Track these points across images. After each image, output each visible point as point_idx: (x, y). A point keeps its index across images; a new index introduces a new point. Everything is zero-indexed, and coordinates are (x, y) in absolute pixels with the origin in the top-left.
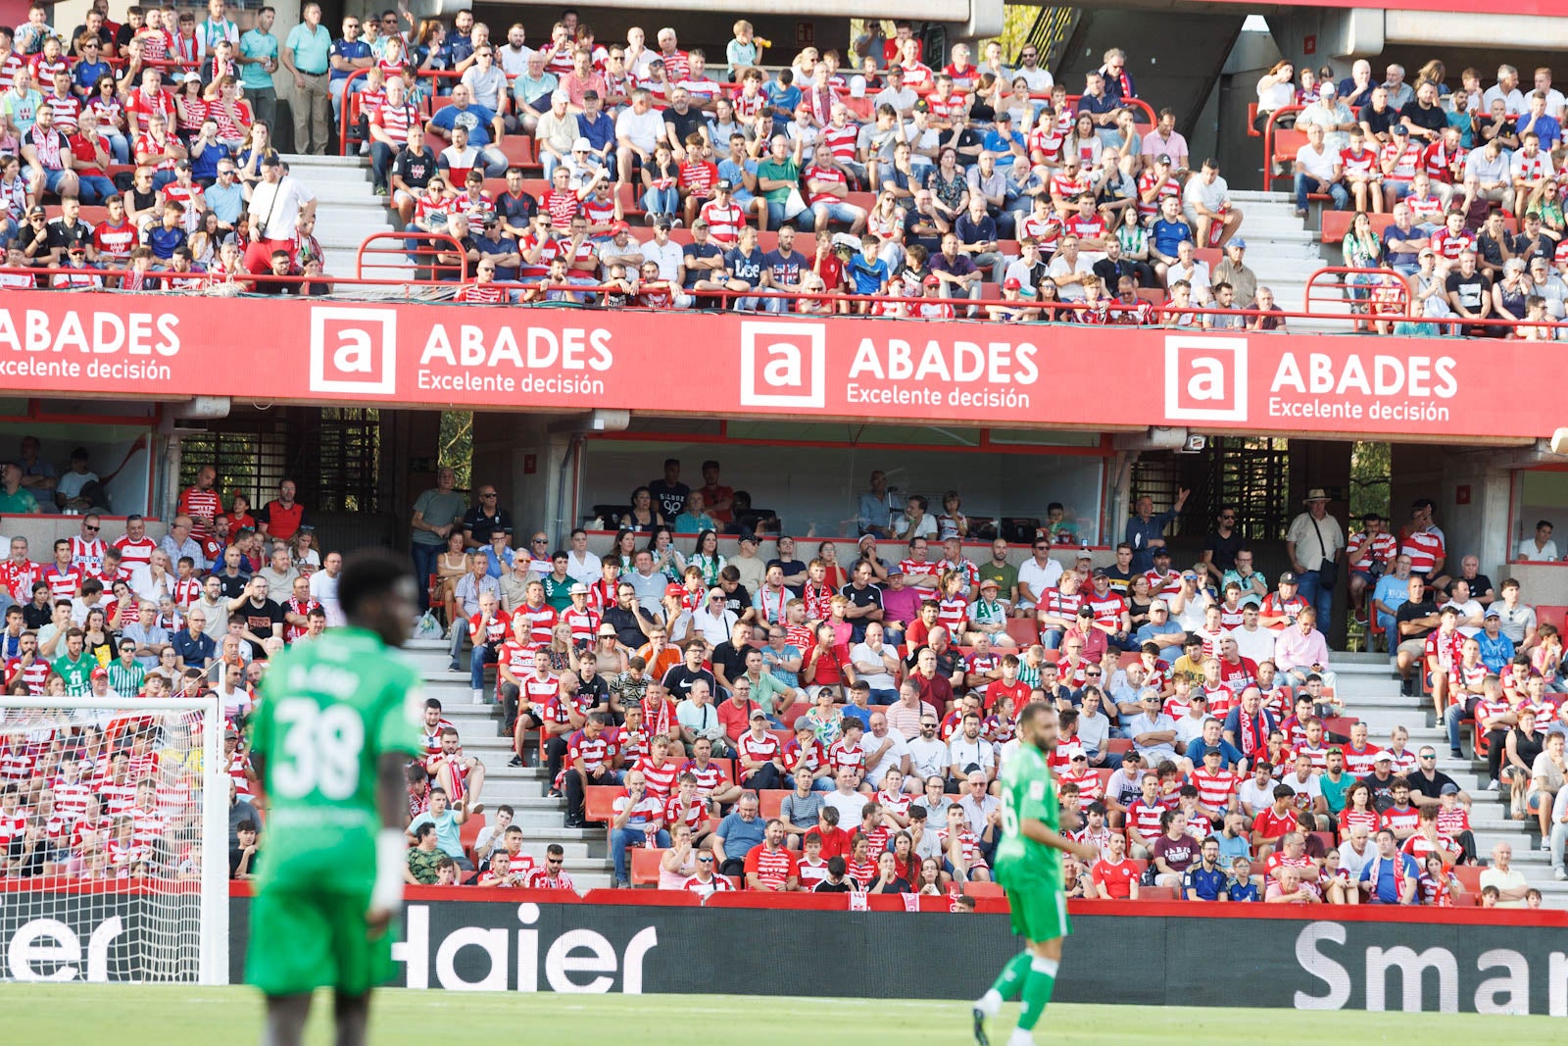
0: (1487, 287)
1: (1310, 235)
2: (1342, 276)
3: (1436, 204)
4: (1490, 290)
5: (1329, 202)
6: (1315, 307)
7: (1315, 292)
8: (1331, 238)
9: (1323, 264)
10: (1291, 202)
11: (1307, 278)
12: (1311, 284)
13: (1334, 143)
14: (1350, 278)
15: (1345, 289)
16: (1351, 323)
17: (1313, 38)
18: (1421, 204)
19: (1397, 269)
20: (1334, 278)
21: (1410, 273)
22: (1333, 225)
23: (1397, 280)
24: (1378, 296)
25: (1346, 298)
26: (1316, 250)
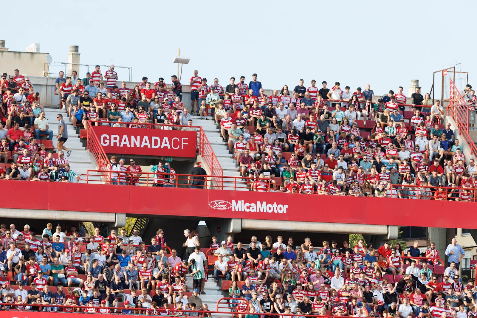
0: (272, 303)
1: (218, 288)
2: (228, 300)
3: (257, 278)
4: (273, 305)
5: (224, 278)
6: (220, 310)
7: (220, 305)
8: (225, 289)
9: (223, 297)
10: (213, 278)
11: (218, 301)
12: (219, 303)
13: (226, 260)
14: (231, 301)
15: (229, 305)
16: (231, 315)
17: (220, 228)
18: (252, 278)
19: (245, 299)
20: (226, 301)
21: (249, 300)
22: (226, 285)
23: (245, 302)
24: (239, 307)
25: (229, 307)
26: (220, 292)
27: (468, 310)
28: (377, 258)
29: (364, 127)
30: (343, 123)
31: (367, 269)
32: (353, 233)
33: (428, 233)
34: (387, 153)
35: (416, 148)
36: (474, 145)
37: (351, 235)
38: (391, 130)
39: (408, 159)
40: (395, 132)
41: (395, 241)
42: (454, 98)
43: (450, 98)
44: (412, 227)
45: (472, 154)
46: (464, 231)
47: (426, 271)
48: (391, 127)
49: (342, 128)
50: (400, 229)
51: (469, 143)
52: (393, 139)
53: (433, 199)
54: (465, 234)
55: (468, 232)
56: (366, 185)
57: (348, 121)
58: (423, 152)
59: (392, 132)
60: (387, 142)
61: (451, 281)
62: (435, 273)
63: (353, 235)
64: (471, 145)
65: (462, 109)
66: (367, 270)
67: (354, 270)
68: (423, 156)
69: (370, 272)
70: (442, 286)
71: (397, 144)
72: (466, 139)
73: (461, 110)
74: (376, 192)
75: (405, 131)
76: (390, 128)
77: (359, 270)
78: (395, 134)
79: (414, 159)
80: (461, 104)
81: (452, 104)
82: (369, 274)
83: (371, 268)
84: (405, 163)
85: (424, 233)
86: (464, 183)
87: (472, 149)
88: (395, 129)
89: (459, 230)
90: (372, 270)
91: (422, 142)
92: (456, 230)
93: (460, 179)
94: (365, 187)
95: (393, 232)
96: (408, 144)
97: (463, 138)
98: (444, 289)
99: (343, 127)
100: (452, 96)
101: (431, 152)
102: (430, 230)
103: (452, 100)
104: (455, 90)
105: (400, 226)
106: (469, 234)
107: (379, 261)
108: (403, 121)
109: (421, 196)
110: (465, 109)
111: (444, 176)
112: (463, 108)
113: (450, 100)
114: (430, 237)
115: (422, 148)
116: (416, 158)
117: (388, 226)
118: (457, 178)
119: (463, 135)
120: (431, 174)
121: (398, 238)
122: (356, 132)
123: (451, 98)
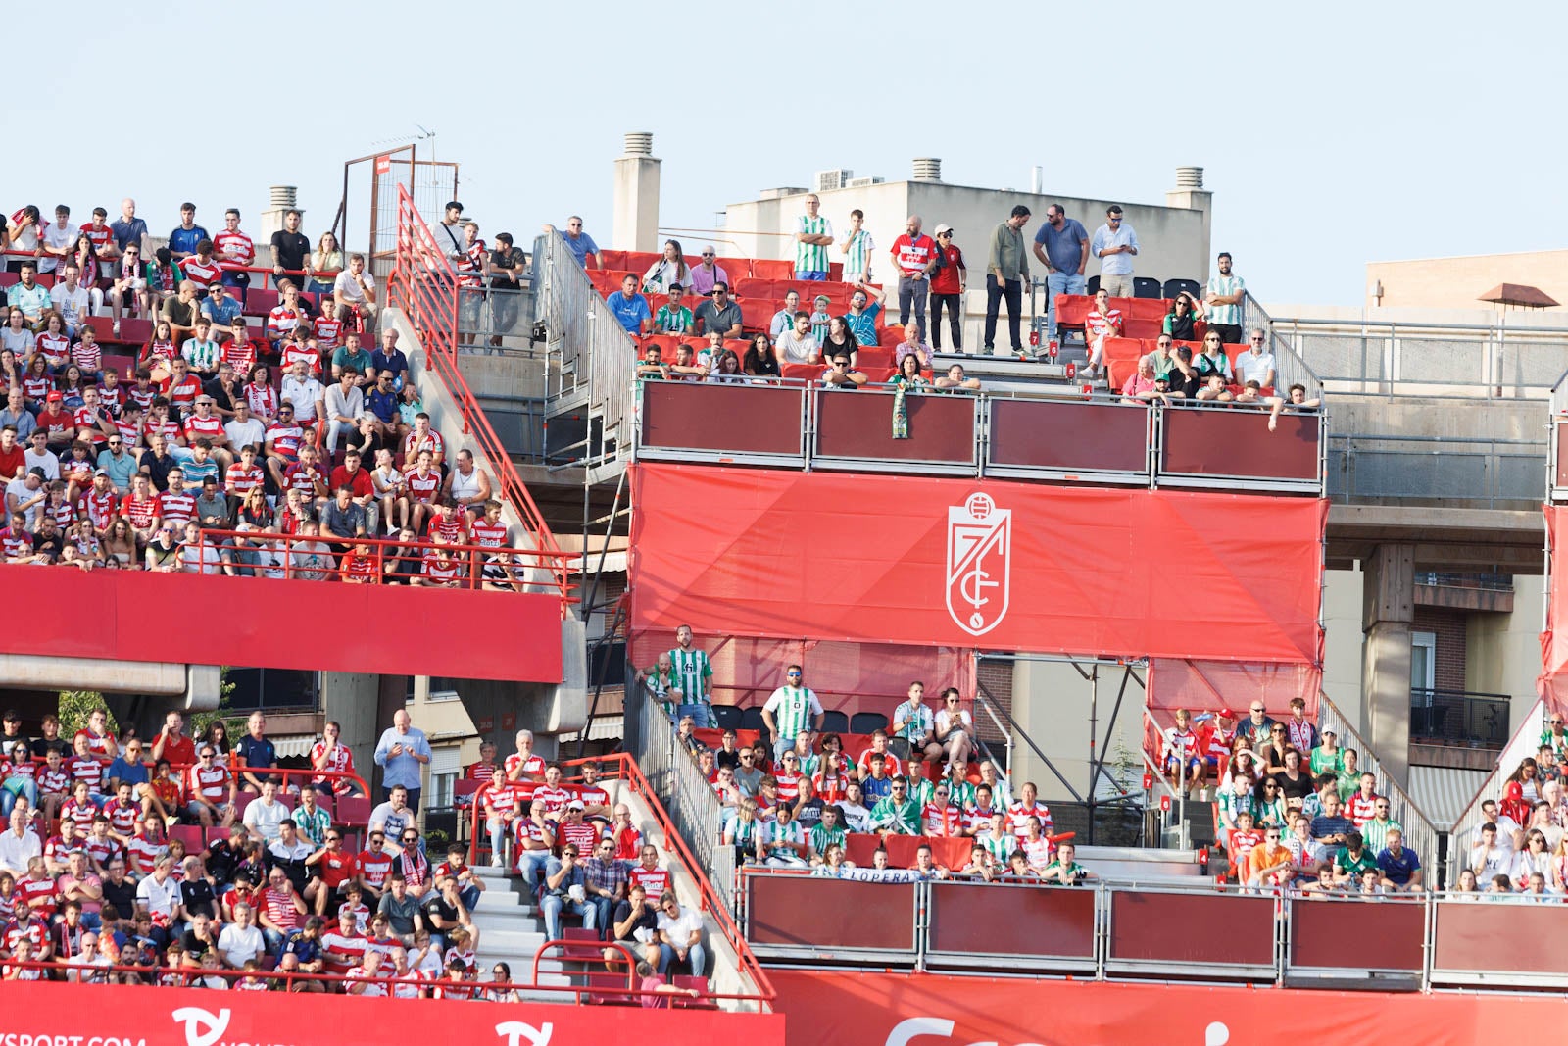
27: (447, 944)
28: (150, 771)
29: (114, 340)
30: (45, 327)
31: (117, 806)
32: (72, 688)
33: (319, 692)
34: (188, 426)
35: (283, 413)
36: (474, 403)
37: (65, 695)
38: (202, 351)
39: (257, 447)
40: (215, 359)
41: (211, 715)
42: (410, 248)
43: (397, 247)
44: (266, 670)
45: (466, 432)
46: (436, 686)
47: (311, 814)
48: (203, 341)
49: (40, 342)
50: (228, 678)
51: (456, 396)
52: (208, 382)
53: (335, 578)
54: (440, 696)
55: (449, 689)
56: (118, 532)
57: (61, 321)
58: (305, 425)
59: (205, 358)
60: (188, 390)
61: (392, 849)
62: (341, 821)
63: (73, 695)
64: (465, 402)
65: (436, 284)
66: (117, 812)
67: (76, 808)
68: (308, 437)
69: (127, 818)
70: (362, 865)
71: (222, 396)
72: (447, 382)
73: (434, 289)
74: (150, 553)
75: (248, 356)
76: (198, 347)
77: (92, 810)
78: (214, 365)
79: (278, 446)
80: (431, 266)
81: (405, 265)
82: (124, 823)
83: (130, 804)
84: (246, 460)
85: (306, 692)
86: (437, 528)
87: (468, 417)
88: (215, 346)
89: (421, 683)
90: (133, 812)
91: (302, 393)
92: (411, 680)
93: (427, 515)
94: (115, 536)
95: (205, 685)
96: (259, 397)
97: (439, 380)
98: (368, 876)
99: (45, 341)
100: (406, 239)
101: (334, 425)
102: (324, 682)
103: (404, 254)
104: (416, 222)
105: (227, 668)
106: (453, 696)
107: (156, 782)
108: (242, 323)
109: (297, 569)
110: (447, 285)
111: (374, 504)
112: (440, 281)
113: (397, 255)
114: (324, 704)
115: (303, 412)
116: (284, 444)
117: (187, 667)
118: (417, 509)
119: (439, 370)
120: (331, 494)
121: (221, 706)
122: (88, 357)
123: (402, 249)
